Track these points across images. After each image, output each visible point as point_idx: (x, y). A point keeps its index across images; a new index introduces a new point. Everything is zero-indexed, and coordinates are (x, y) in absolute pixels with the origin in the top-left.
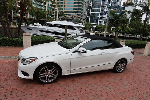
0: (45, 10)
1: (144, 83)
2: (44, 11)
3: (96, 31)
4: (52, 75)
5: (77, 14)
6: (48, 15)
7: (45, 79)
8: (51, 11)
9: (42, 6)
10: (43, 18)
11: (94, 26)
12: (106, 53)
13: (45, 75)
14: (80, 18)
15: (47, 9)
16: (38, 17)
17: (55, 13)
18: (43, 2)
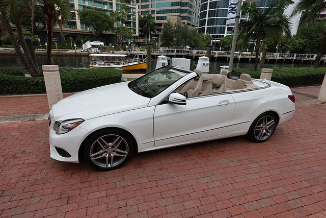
0: (112, 11)
1: (298, 167)
2: (108, 14)
3: (221, 50)
4: (118, 153)
5: (180, 16)
6: (118, 22)
7: (105, 162)
8: (123, 14)
9: (105, 3)
10: (107, 29)
11: (217, 41)
12: (230, 102)
13: (102, 154)
14: (186, 23)
16: (98, 27)
17: (132, 17)
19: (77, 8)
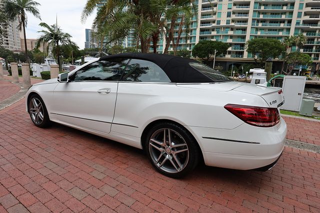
2: (282, 40)
6: (293, 48)
10: (275, 56)
15: (292, 33)
17: (316, 40)
18: (283, 21)
19: (248, 38)
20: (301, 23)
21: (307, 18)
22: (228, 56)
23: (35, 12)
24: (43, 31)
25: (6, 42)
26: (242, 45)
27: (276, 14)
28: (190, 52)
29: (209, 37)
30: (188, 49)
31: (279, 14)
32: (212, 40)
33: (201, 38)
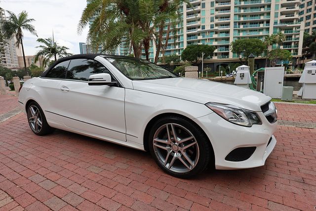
6: (274, 45)
9: (261, 30)
10: (258, 54)
15: (271, 33)
17: (293, 37)
18: (262, 22)
19: (232, 40)
20: (279, 22)
21: (284, 17)
22: (215, 58)
23: (31, 29)
24: (41, 46)
25: (3, 60)
26: (227, 47)
27: (255, 16)
28: (180, 56)
29: (196, 41)
30: (177, 54)
31: (257, 16)
32: (199, 44)
33: (188, 43)
